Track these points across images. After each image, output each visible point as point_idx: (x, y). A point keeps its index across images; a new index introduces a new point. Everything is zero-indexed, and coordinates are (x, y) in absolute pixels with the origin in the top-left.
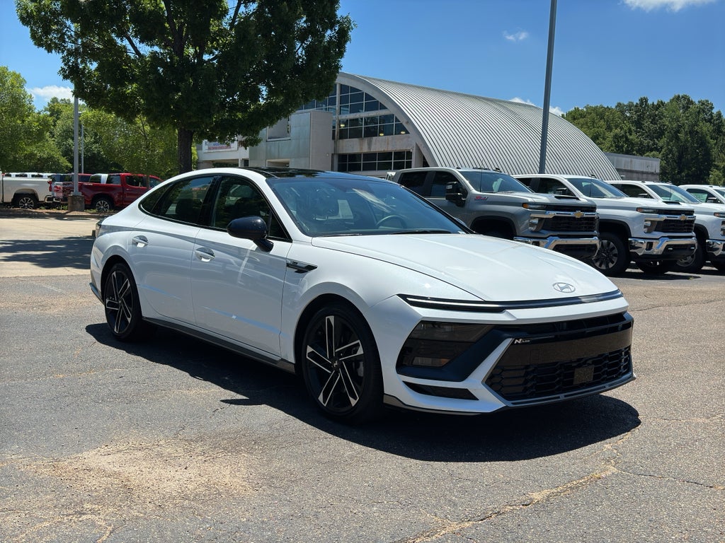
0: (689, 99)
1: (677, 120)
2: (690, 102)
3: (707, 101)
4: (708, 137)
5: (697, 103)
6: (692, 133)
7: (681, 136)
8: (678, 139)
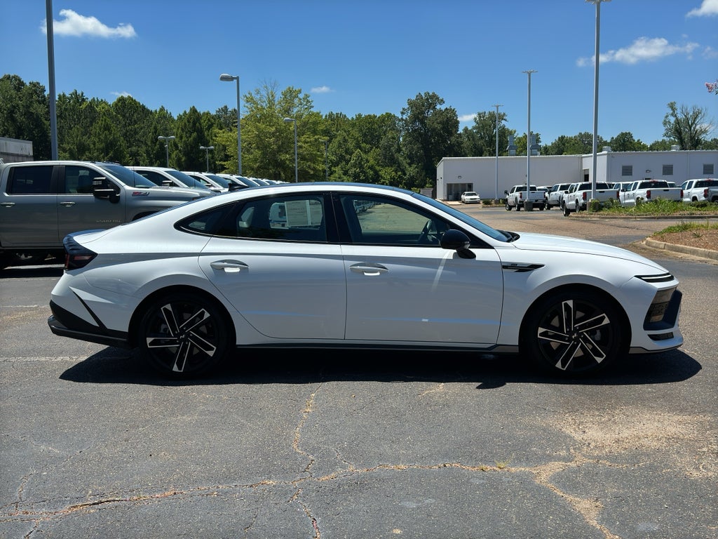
0: (20, 80)
1: (11, 99)
2: (21, 84)
3: (38, 83)
4: (43, 120)
5: (28, 84)
6: (28, 114)
7: (17, 116)
8: (14, 120)
